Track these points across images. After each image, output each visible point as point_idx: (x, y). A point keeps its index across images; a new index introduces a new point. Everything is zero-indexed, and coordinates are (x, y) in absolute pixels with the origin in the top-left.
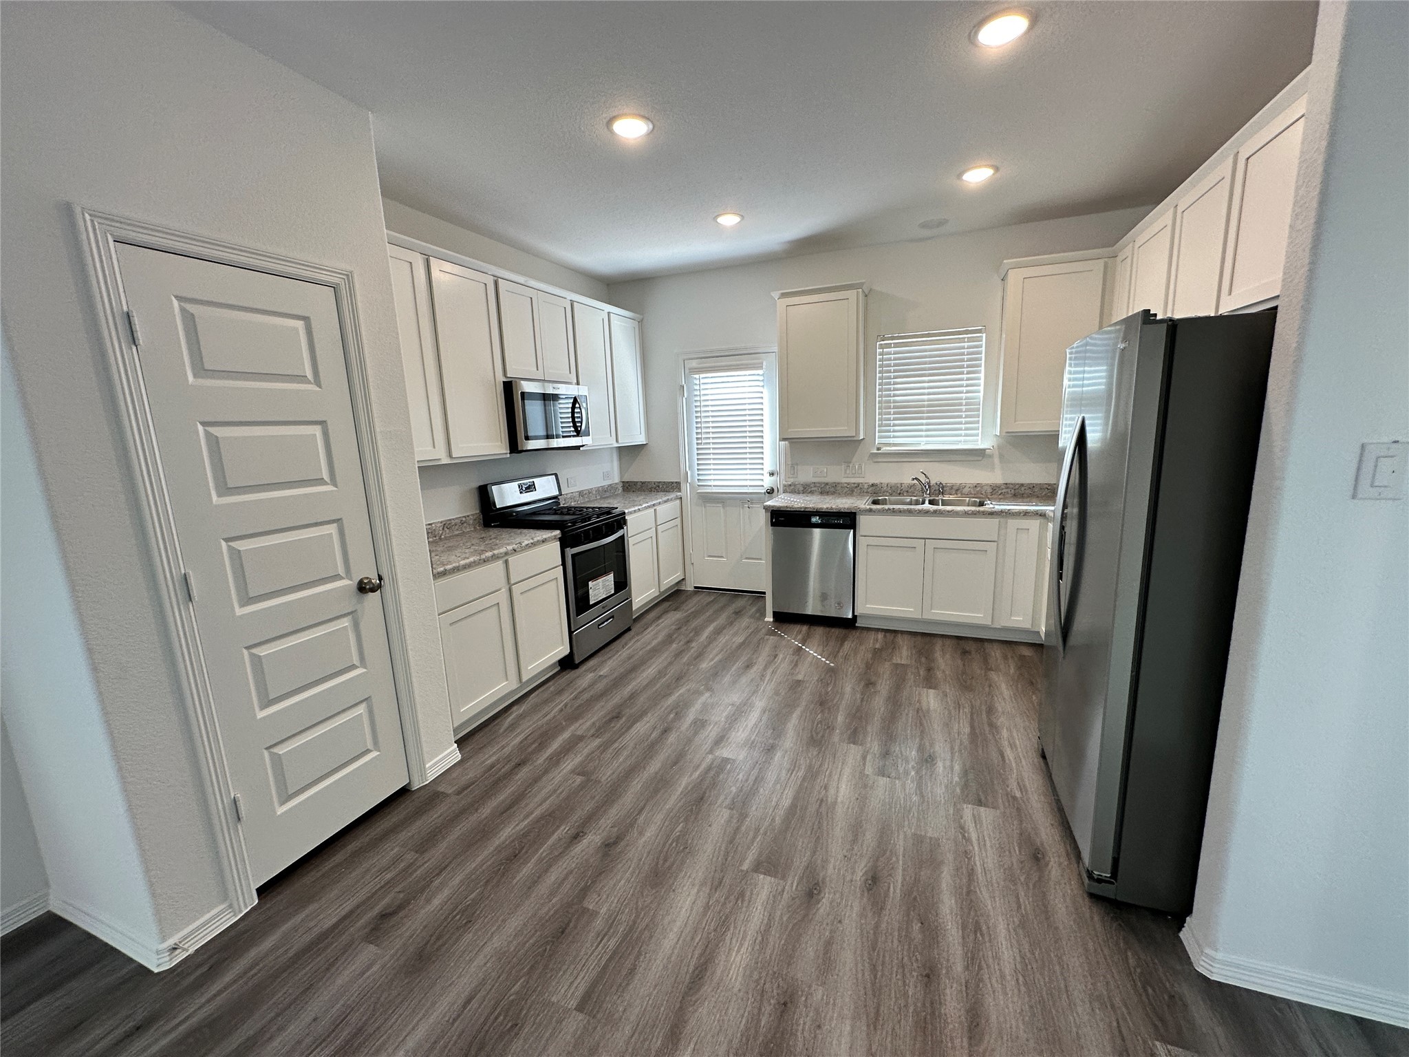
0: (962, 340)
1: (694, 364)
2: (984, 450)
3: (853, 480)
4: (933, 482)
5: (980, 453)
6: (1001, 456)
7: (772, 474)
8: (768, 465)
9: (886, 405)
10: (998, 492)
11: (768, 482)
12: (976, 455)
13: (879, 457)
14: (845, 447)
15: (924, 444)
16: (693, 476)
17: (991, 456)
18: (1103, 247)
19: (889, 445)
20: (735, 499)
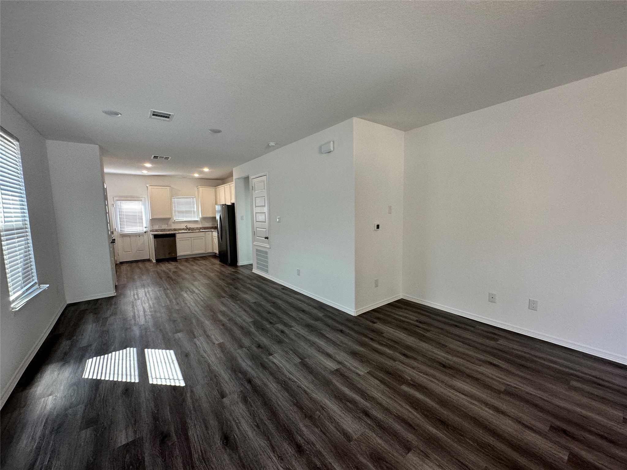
0: (191, 199)
1: (117, 198)
2: (198, 221)
3: (169, 228)
4: (188, 227)
5: (197, 221)
6: (201, 222)
7: (146, 228)
8: (145, 225)
9: (175, 211)
10: (201, 228)
11: (145, 230)
12: (196, 222)
13: (175, 222)
14: (166, 220)
15: (185, 219)
16: (119, 229)
17: (199, 222)
18: (214, 187)
19: (177, 220)
20: (133, 235)
